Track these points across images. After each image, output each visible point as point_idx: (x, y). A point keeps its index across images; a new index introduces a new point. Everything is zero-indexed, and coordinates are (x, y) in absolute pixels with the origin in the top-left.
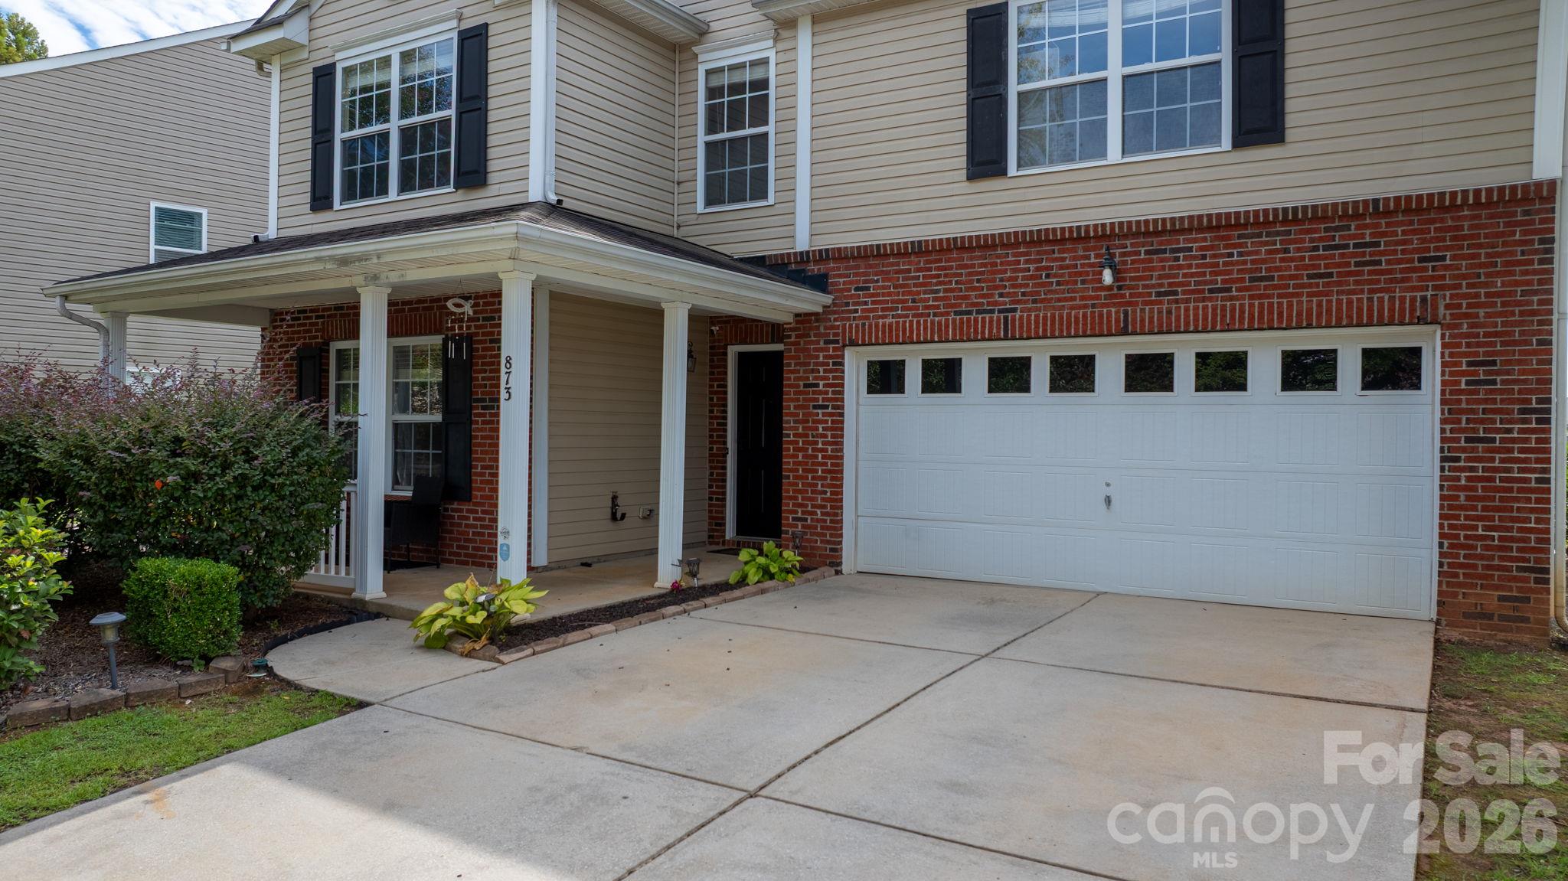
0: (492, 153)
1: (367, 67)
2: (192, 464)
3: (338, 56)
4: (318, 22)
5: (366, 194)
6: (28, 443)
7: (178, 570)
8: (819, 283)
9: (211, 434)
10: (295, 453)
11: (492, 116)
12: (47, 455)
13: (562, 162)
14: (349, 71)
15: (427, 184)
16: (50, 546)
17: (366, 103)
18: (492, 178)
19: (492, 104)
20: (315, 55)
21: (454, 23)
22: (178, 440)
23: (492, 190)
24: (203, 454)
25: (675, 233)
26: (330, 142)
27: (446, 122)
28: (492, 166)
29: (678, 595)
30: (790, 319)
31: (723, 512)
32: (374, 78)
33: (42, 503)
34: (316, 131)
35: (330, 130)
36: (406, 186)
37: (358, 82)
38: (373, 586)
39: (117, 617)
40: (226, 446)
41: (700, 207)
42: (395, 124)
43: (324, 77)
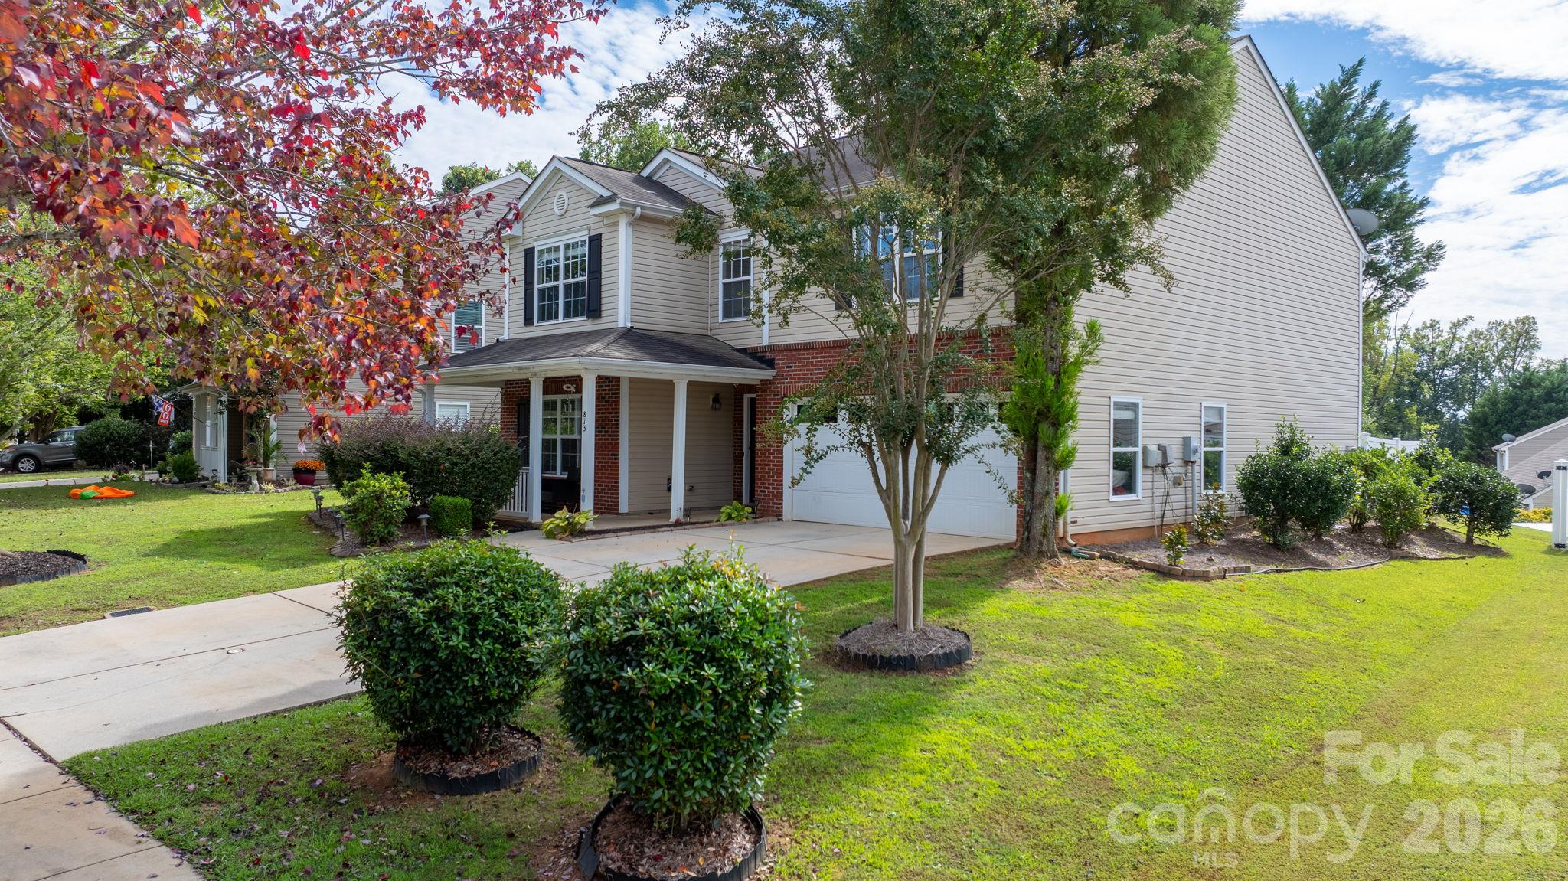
0: (604, 301)
1: (549, 250)
2: (454, 459)
3: (536, 244)
4: (527, 224)
5: (550, 318)
6: (395, 450)
7: (448, 501)
8: (770, 364)
9: (462, 447)
10: (495, 454)
11: (604, 282)
12: (402, 455)
13: (634, 305)
14: (541, 252)
15: (576, 315)
16: (405, 489)
17: (549, 272)
18: (604, 313)
19: (604, 275)
20: (527, 241)
21: (586, 232)
22: (450, 449)
23: (604, 320)
24: (459, 454)
25: (709, 333)
26: (533, 289)
27: (583, 283)
28: (604, 307)
29: (678, 523)
30: (758, 383)
31: (741, 489)
32: (552, 256)
33: (402, 473)
34: (526, 283)
35: (532, 283)
36: (567, 315)
37: (546, 257)
38: (536, 516)
39: (427, 516)
40: (468, 451)
41: (720, 319)
42: (561, 282)
43: (529, 253)
